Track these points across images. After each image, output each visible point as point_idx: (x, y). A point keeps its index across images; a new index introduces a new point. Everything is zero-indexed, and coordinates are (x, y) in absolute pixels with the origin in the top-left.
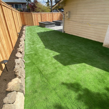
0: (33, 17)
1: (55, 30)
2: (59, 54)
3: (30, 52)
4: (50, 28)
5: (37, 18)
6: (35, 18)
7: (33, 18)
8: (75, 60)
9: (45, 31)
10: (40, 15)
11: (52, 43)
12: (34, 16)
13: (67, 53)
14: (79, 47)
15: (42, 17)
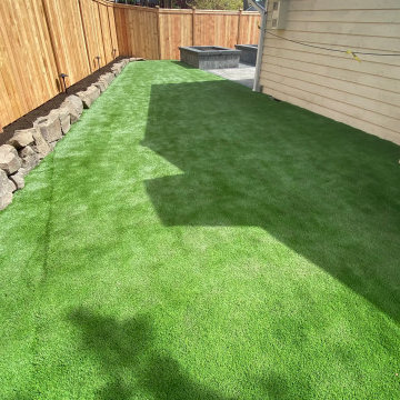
0: (161, 25)
1: (231, 79)
2: (181, 173)
3: (73, 150)
4: (215, 71)
5: (176, 28)
6: (166, 30)
7: (161, 30)
8: (229, 206)
9: (190, 81)
10: (189, 17)
11: (184, 126)
12: (166, 22)
13: (213, 174)
14: (282, 156)
15: (196, 28)
